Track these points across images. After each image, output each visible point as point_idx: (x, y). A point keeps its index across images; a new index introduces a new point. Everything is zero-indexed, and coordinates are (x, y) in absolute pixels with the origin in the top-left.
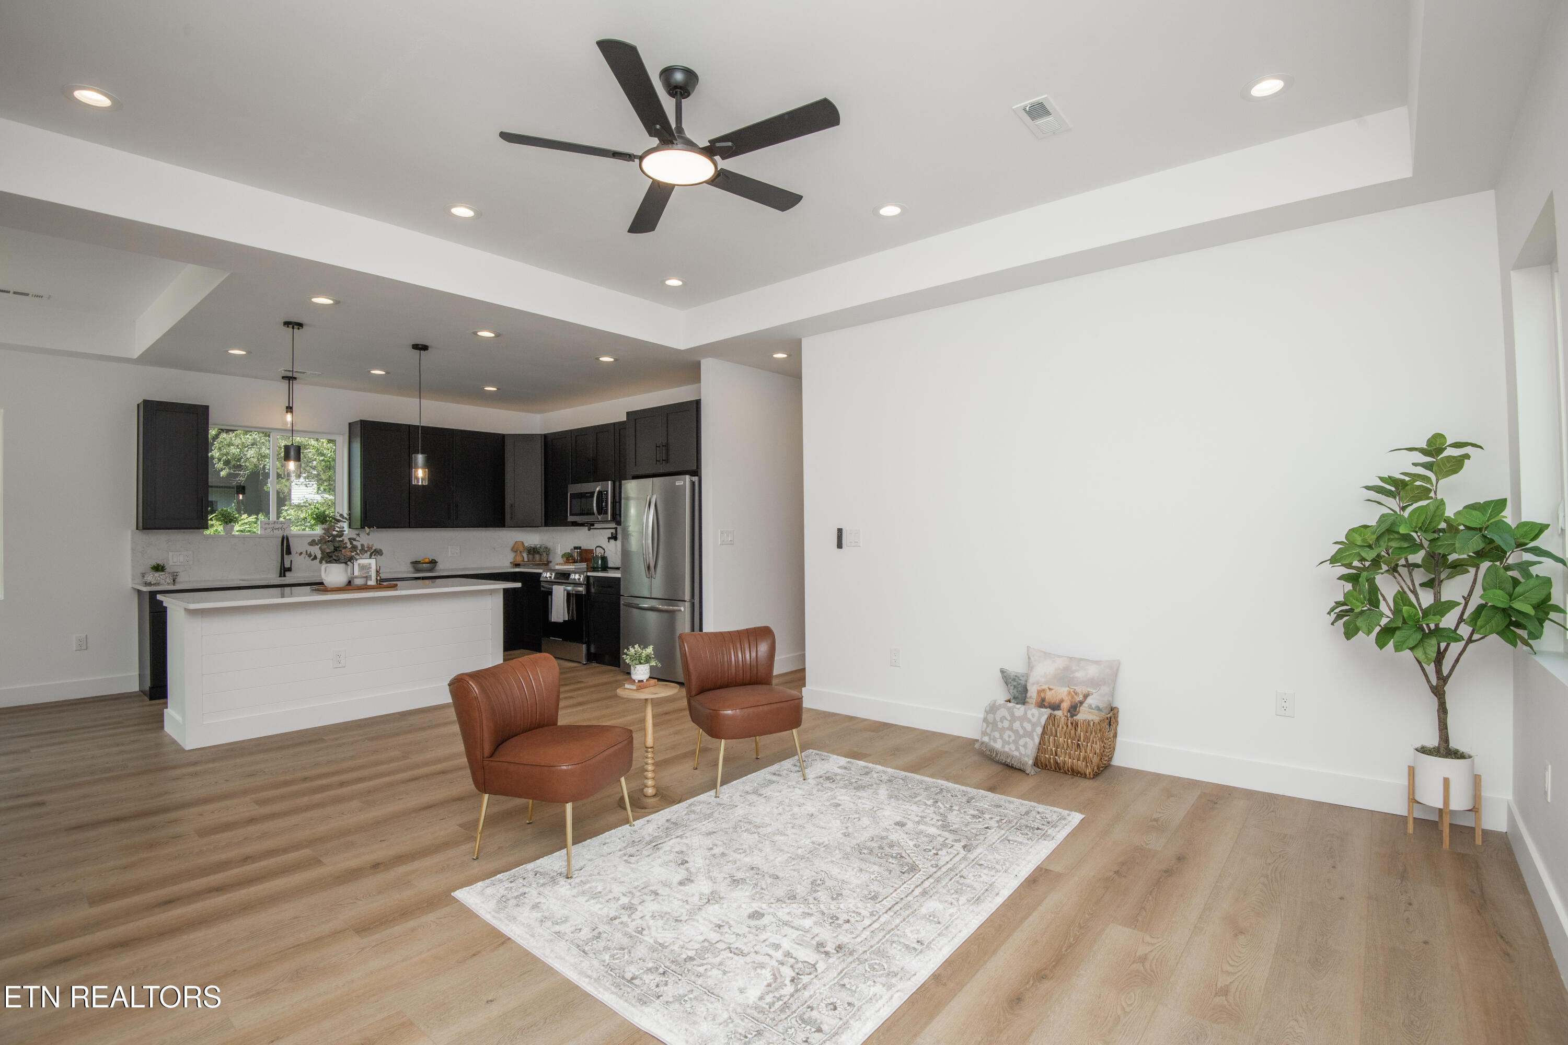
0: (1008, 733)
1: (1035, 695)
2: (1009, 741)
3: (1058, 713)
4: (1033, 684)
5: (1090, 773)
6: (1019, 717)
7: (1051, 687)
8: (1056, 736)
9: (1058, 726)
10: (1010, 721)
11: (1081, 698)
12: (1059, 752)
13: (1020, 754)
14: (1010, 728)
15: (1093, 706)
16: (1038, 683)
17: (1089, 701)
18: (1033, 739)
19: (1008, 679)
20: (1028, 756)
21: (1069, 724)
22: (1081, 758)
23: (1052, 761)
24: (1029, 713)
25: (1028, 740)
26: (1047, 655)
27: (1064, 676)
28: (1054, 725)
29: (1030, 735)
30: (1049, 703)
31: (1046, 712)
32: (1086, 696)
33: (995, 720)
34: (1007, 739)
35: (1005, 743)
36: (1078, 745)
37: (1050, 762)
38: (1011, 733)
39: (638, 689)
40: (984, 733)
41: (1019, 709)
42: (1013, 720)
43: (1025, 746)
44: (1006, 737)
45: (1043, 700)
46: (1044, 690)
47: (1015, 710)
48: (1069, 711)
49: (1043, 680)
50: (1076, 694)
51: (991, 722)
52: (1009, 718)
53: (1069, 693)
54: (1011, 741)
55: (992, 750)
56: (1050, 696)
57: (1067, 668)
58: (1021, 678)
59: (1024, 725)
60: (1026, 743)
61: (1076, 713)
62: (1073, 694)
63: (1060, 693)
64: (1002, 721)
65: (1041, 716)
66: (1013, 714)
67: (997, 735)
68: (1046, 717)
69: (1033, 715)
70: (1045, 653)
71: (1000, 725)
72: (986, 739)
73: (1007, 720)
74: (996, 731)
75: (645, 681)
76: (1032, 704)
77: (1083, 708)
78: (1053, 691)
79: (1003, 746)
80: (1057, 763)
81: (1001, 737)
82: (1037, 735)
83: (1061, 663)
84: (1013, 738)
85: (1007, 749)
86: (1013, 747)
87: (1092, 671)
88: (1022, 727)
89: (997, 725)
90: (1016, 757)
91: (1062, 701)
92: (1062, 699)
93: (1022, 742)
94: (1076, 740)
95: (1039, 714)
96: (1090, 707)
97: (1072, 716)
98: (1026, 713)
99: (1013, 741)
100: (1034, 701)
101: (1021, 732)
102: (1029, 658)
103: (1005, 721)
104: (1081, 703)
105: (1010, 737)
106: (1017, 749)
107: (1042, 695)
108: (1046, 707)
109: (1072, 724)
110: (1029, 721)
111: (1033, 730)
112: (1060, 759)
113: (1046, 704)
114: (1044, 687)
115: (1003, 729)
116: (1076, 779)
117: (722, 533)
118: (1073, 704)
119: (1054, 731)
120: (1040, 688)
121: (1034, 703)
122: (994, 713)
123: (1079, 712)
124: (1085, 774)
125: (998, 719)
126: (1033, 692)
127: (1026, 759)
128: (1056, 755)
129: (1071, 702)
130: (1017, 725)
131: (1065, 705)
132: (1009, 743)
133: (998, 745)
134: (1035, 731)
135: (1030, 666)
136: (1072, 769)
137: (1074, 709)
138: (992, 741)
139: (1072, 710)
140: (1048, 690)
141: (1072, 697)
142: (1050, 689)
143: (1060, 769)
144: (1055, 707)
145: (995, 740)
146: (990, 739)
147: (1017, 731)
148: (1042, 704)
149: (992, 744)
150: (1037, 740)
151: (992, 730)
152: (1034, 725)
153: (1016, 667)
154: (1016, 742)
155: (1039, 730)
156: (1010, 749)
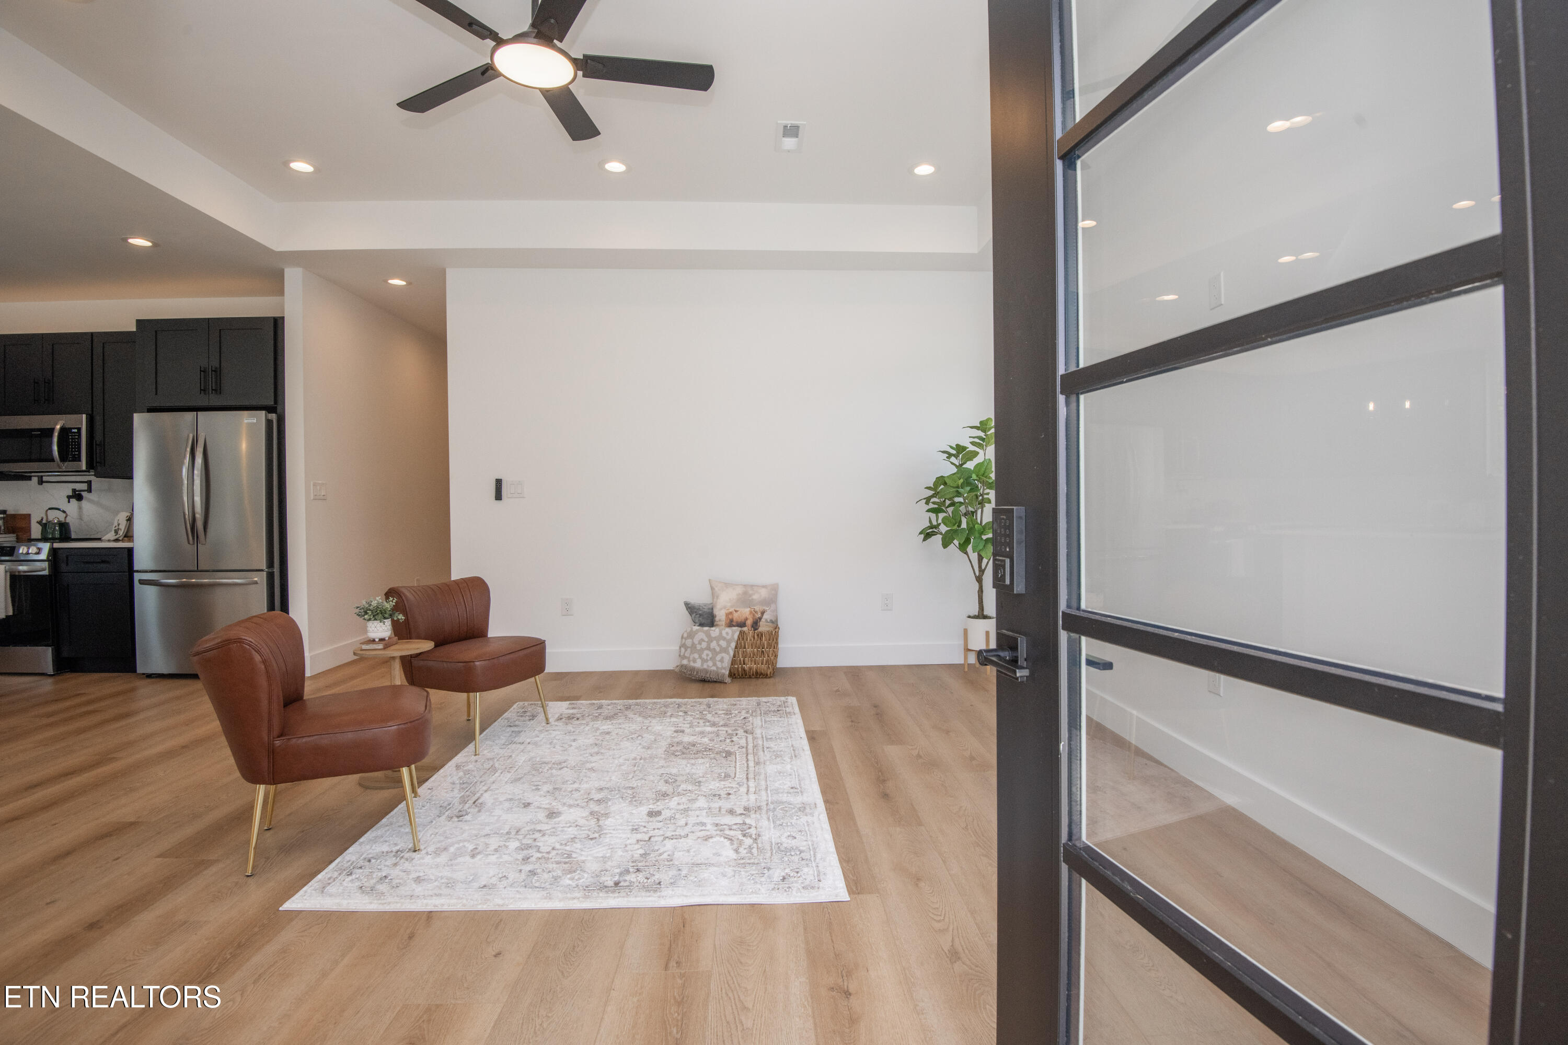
0: (706, 652)
1: (724, 618)
2: (707, 659)
3: (745, 629)
4: (721, 609)
5: (770, 673)
6: (715, 637)
7: (737, 609)
8: (745, 648)
9: (747, 640)
10: (707, 642)
11: (759, 615)
12: (746, 662)
13: (717, 668)
14: (708, 648)
15: (769, 620)
16: (725, 607)
17: (765, 616)
18: (728, 654)
19: (691, 609)
20: (724, 668)
21: (756, 637)
22: (765, 662)
23: (740, 669)
24: (724, 633)
25: (723, 655)
26: (727, 585)
27: (745, 599)
28: (743, 639)
29: (725, 650)
30: (737, 622)
31: (736, 631)
32: (763, 613)
33: (693, 644)
34: (705, 658)
35: (704, 661)
36: (763, 652)
37: (738, 670)
38: (709, 653)
39: (385, 648)
40: (682, 657)
41: (714, 631)
42: (711, 640)
43: (722, 661)
44: (704, 656)
45: (732, 621)
46: (731, 613)
47: (711, 632)
48: (752, 627)
49: (729, 604)
50: (756, 612)
51: (690, 646)
52: (706, 639)
53: (751, 612)
54: (709, 659)
55: (693, 669)
56: (736, 616)
57: (745, 593)
58: (704, 607)
59: (720, 643)
60: (723, 658)
61: (757, 627)
62: (754, 612)
63: (744, 613)
64: (700, 643)
65: (733, 634)
66: (710, 636)
67: (696, 656)
68: (738, 633)
69: (727, 633)
70: (726, 583)
71: (698, 647)
72: (685, 662)
73: (704, 641)
74: (696, 653)
75: (387, 639)
76: (722, 625)
77: (762, 623)
78: (738, 612)
79: (702, 665)
80: (745, 670)
81: (700, 657)
82: (732, 649)
83: (740, 590)
84: (710, 656)
85: (705, 666)
86: (710, 663)
87: (764, 593)
88: (719, 645)
89: (696, 647)
90: (714, 670)
91: (747, 619)
92: (746, 617)
93: (718, 658)
94: (761, 648)
95: (733, 632)
96: (766, 621)
97: (755, 629)
98: (721, 633)
99: (711, 658)
100: (724, 623)
101: (718, 649)
102: (712, 588)
103: (703, 643)
104: (760, 619)
105: (707, 655)
106: (715, 664)
107: (730, 617)
108: (734, 626)
109: (758, 635)
110: (724, 639)
111: (729, 645)
112: (746, 667)
113: (734, 624)
114: (730, 610)
115: (702, 650)
116: (760, 681)
117: (315, 485)
118: (755, 621)
119: (743, 644)
120: (727, 612)
121: (724, 624)
122: (692, 638)
123: (759, 626)
124: (767, 675)
125: (696, 642)
126: (720, 615)
127: (723, 671)
128: (744, 664)
129: (753, 619)
130: (714, 645)
131: (749, 622)
132: (707, 661)
133: (698, 665)
134: (730, 646)
135: (714, 595)
136: (757, 673)
137: (755, 625)
138: (691, 662)
139: (754, 625)
140: (735, 612)
141: (754, 615)
142: (736, 611)
143: (746, 675)
144: (742, 625)
145: (695, 661)
146: (689, 661)
147: (714, 649)
148: (731, 624)
149: (692, 664)
150: (732, 653)
151: (692, 653)
152: (729, 642)
153: (700, 598)
154: (712, 659)
155: (733, 645)
156: (708, 666)
